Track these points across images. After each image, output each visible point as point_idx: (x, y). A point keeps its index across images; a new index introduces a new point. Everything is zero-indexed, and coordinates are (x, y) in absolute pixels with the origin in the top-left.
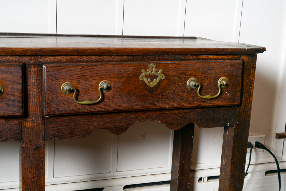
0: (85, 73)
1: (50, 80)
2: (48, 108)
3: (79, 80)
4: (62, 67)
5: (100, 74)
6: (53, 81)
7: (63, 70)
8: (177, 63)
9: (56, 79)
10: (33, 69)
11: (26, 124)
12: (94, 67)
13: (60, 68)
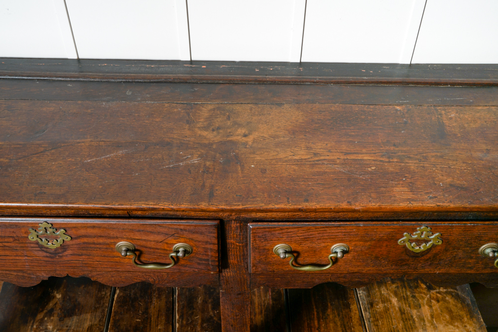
0: (311, 235)
1: (257, 241)
2: (254, 268)
3: (301, 242)
4: (277, 229)
5: (333, 237)
6: (262, 242)
7: (277, 232)
8: (469, 226)
9: (266, 240)
10: (234, 224)
11: (225, 274)
12: (326, 229)
13: (273, 229)
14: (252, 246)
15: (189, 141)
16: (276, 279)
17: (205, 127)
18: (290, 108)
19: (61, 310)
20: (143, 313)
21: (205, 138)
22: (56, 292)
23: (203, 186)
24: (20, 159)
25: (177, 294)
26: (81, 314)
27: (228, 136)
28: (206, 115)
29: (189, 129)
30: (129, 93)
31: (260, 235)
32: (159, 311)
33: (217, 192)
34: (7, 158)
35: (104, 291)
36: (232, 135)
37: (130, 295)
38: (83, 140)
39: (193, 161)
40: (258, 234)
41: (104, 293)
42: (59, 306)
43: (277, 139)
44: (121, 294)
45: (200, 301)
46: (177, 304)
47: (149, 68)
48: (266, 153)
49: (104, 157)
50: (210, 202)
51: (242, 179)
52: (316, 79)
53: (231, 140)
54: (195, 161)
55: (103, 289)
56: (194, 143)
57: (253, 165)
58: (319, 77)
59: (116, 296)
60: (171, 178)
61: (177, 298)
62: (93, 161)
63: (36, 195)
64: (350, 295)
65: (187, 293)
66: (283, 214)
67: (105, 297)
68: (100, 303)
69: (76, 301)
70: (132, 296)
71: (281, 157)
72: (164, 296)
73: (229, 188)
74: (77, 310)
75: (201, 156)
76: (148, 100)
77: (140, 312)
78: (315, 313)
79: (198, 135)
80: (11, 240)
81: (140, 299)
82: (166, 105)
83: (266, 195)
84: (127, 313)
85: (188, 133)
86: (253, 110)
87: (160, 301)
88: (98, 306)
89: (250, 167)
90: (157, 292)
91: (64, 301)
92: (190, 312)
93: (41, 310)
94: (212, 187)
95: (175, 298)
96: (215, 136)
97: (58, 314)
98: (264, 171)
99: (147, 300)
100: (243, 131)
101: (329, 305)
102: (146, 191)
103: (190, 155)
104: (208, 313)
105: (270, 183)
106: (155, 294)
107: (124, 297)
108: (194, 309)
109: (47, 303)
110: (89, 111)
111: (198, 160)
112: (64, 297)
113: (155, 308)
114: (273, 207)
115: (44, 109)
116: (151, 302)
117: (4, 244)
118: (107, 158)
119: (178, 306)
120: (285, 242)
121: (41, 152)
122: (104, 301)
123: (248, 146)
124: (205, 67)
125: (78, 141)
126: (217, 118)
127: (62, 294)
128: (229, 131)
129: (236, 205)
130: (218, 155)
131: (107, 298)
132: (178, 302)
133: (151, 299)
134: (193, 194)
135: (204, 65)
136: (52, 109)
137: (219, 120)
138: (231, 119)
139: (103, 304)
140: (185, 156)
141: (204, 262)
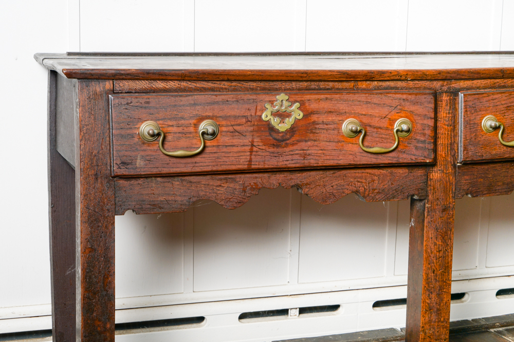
14: (464, 119)
40: (469, 104)
80: (244, 120)
117: (235, 127)
141: (421, 145)
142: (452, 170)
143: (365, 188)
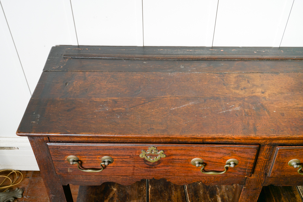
14: (276, 160)
15: (229, 96)
16: (281, 180)
17: (236, 88)
18: (284, 75)
19: (118, 198)
20: (168, 200)
21: (239, 94)
22: (113, 187)
23: (248, 124)
24: (131, 108)
25: (186, 188)
26: (130, 201)
27: (252, 93)
28: (234, 80)
29: (227, 89)
30: (182, 67)
31: (283, 154)
32: (178, 199)
33: (258, 128)
34: (123, 108)
35: (141, 186)
36: (254, 92)
37: (158, 189)
38: (165, 96)
39: (237, 109)
40: (282, 153)
41: (142, 187)
42: (116, 196)
43: (283, 95)
44: (153, 188)
45: (201, 192)
46: (188, 195)
47: (189, 51)
48: (280, 104)
49: (181, 106)
50: (256, 134)
51: (271, 119)
52: (294, 57)
53: (255, 95)
54: (238, 108)
55: (141, 185)
56: (233, 97)
57: (275, 111)
58: (296, 56)
59: (149, 189)
60: (227, 119)
61: (187, 191)
62: (176, 109)
63: (149, 130)
64: (294, 188)
65: (193, 187)
66: (299, 141)
67: (143, 190)
68: (141, 194)
69: (126, 192)
70: (160, 189)
71: (290, 106)
72: (179, 190)
73: (265, 125)
74: (128, 198)
75: (240, 105)
76: (195, 71)
77: (166, 199)
78: (274, 200)
79: (234, 93)
80: (129, 157)
81: (164, 191)
82: (207, 74)
83: (289, 129)
84: (158, 200)
85: (227, 91)
86: (262, 77)
87: (177, 192)
88: (140, 195)
89: (273, 112)
90: (174, 187)
91: (118, 192)
92: (197, 199)
93: (106, 198)
94: (254, 125)
95: (186, 191)
96: (244, 93)
97: (117, 200)
98: (283, 115)
99: (169, 192)
100: (261, 90)
101: (282, 195)
102: (214, 127)
103: (233, 105)
104: (208, 200)
105: (289, 122)
106: (173, 188)
107: (154, 190)
108: (199, 197)
109: (109, 194)
110: (162, 78)
111: (239, 108)
112: (118, 190)
113: (175, 197)
114: (296, 137)
115: (135, 77)
116: (172, 193)
117: (123, 160)
118: (184, 107)
119: (189, 195)
120: (297, 158)
121: (143, 104)
122: (143, 193)
123: (267, 99)
124: (223, 50)
125: (162, 96)
126: (242, 82)
127: (117, 188)
128: (251, 90)
129: (273, 136)
130: (250, 105)
131: (144, 190)
132: (188, 193)
133: (171, 191)
134: (244, 129)
135: (222, 49)
136: (139, 77)
137: (243, 83)
138: (250, 82)
139: (143, 194)
140: (231, 106)
141: (243, 170)
142: (264, 176)
143: (205, 181)
